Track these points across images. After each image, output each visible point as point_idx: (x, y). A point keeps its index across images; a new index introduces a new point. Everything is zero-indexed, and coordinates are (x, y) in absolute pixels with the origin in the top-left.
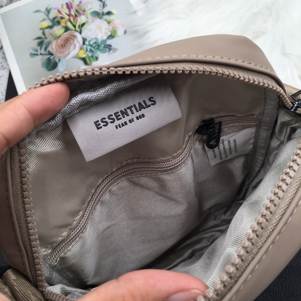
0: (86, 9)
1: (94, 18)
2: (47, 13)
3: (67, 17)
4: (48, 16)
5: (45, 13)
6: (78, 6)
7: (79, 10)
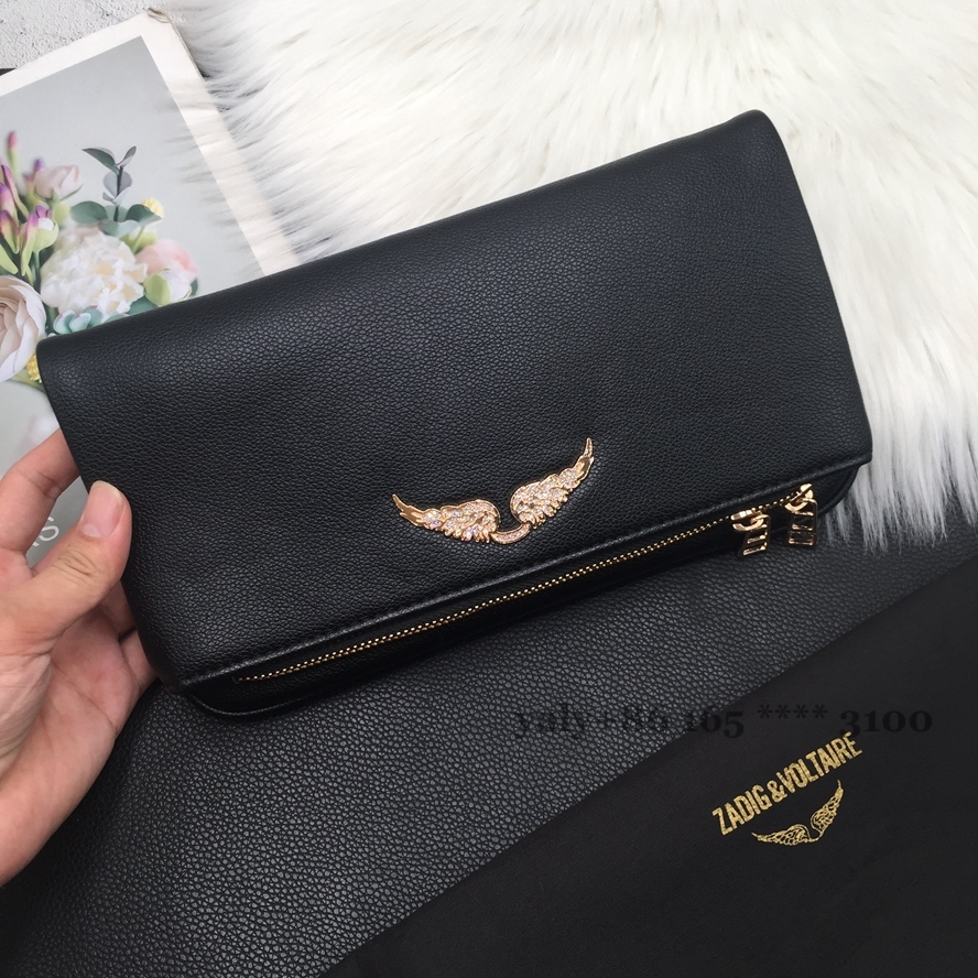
0: (59, 193)
1: (85, 230)
6: (28, 178)
7: (32, 197)
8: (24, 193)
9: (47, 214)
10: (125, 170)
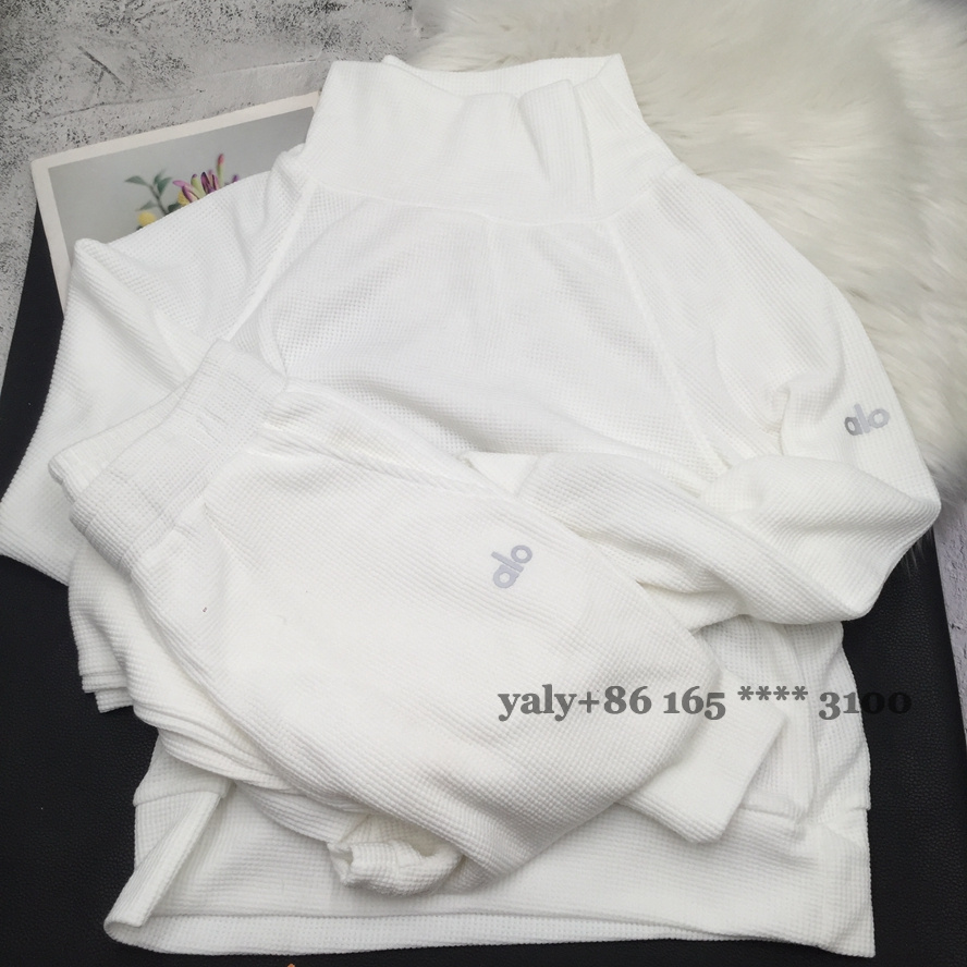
2: (156, 189)
4: (158, 198)
5: (152, 188)
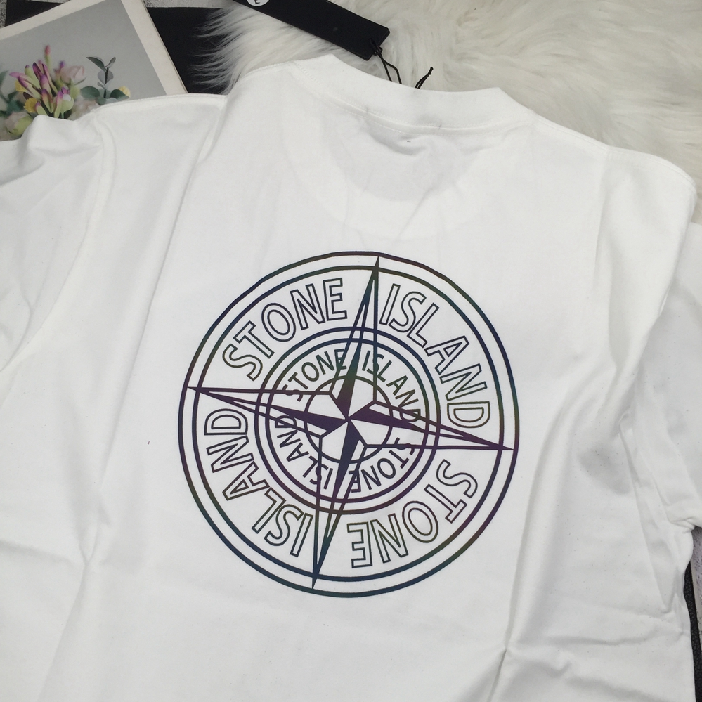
0: (73, 81)
1: (88, 102)
3: (36, 95)
6: (57, 71)
7: (59, 82)
8: (54, 80)
9: (67, 92)
10: (109, 70)
